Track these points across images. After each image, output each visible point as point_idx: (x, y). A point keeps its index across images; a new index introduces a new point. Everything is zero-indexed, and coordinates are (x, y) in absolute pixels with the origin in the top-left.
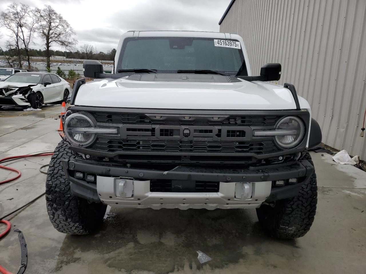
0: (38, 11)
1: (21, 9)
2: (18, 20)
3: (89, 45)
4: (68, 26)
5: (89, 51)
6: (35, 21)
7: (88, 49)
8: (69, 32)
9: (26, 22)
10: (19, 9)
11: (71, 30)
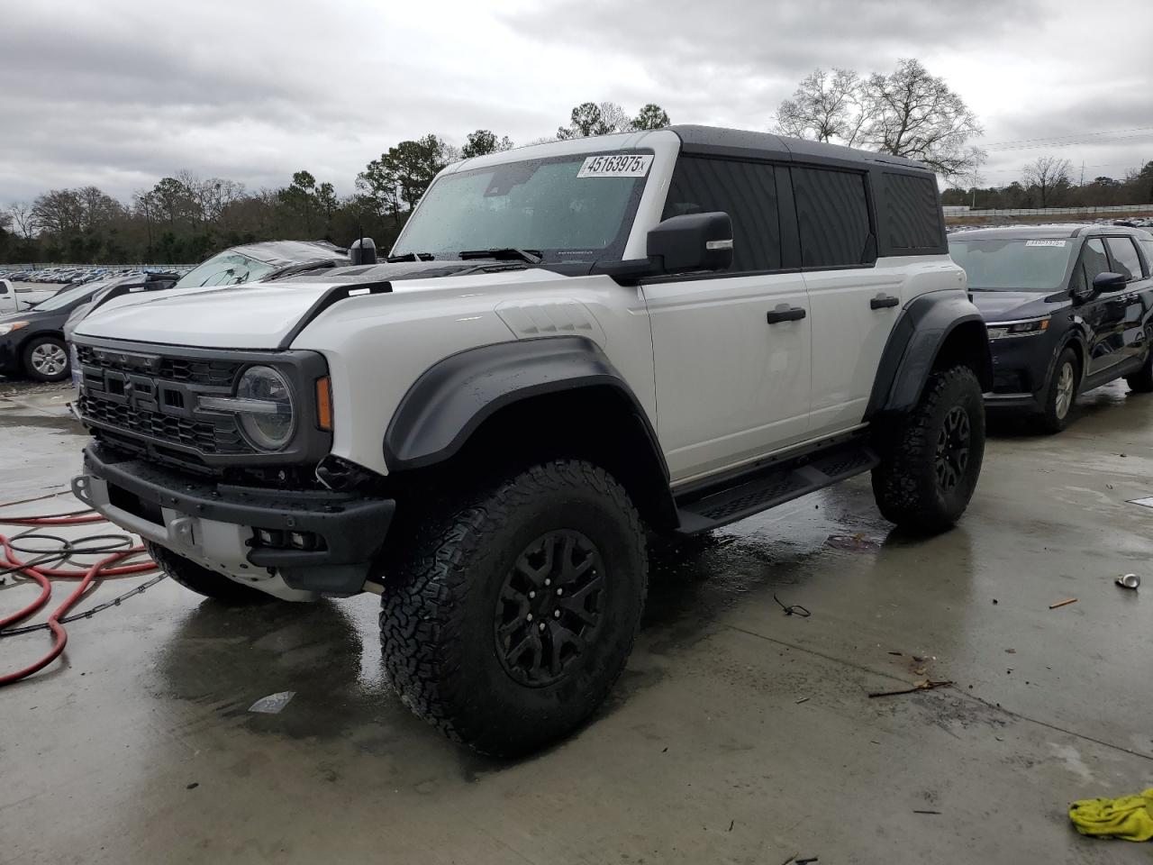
0: (879, 82)
1: (832, 86)
2: (822, 117)
3: (1056, 158)
4: (959, 111)
5: (1052, 179)
6: (866, 113)
7: (1049, 174)
8: (961, 129)
9: (844, 120)
10: (827, 85)
11: (968, 122)
